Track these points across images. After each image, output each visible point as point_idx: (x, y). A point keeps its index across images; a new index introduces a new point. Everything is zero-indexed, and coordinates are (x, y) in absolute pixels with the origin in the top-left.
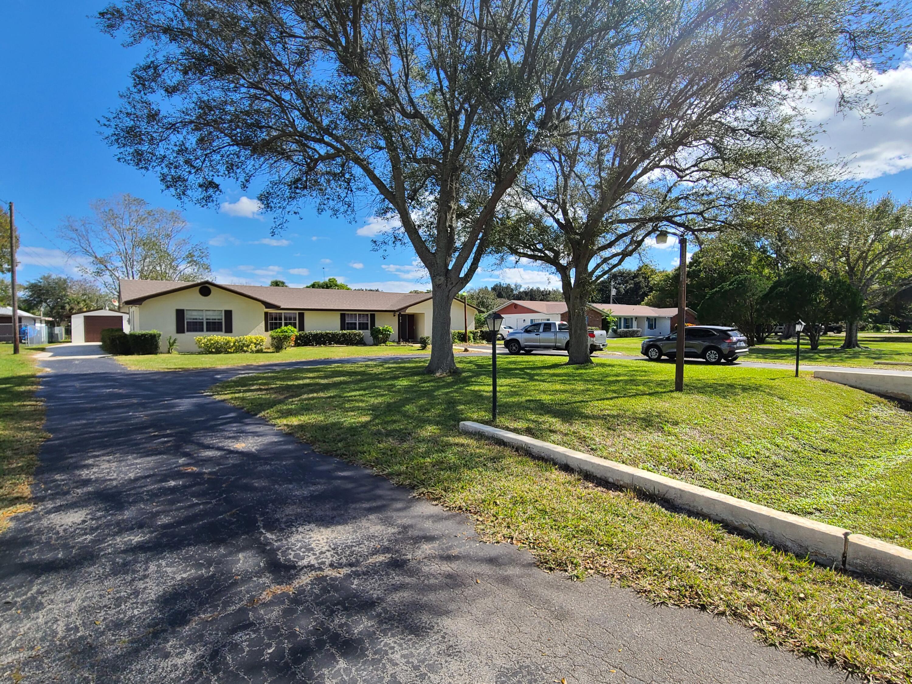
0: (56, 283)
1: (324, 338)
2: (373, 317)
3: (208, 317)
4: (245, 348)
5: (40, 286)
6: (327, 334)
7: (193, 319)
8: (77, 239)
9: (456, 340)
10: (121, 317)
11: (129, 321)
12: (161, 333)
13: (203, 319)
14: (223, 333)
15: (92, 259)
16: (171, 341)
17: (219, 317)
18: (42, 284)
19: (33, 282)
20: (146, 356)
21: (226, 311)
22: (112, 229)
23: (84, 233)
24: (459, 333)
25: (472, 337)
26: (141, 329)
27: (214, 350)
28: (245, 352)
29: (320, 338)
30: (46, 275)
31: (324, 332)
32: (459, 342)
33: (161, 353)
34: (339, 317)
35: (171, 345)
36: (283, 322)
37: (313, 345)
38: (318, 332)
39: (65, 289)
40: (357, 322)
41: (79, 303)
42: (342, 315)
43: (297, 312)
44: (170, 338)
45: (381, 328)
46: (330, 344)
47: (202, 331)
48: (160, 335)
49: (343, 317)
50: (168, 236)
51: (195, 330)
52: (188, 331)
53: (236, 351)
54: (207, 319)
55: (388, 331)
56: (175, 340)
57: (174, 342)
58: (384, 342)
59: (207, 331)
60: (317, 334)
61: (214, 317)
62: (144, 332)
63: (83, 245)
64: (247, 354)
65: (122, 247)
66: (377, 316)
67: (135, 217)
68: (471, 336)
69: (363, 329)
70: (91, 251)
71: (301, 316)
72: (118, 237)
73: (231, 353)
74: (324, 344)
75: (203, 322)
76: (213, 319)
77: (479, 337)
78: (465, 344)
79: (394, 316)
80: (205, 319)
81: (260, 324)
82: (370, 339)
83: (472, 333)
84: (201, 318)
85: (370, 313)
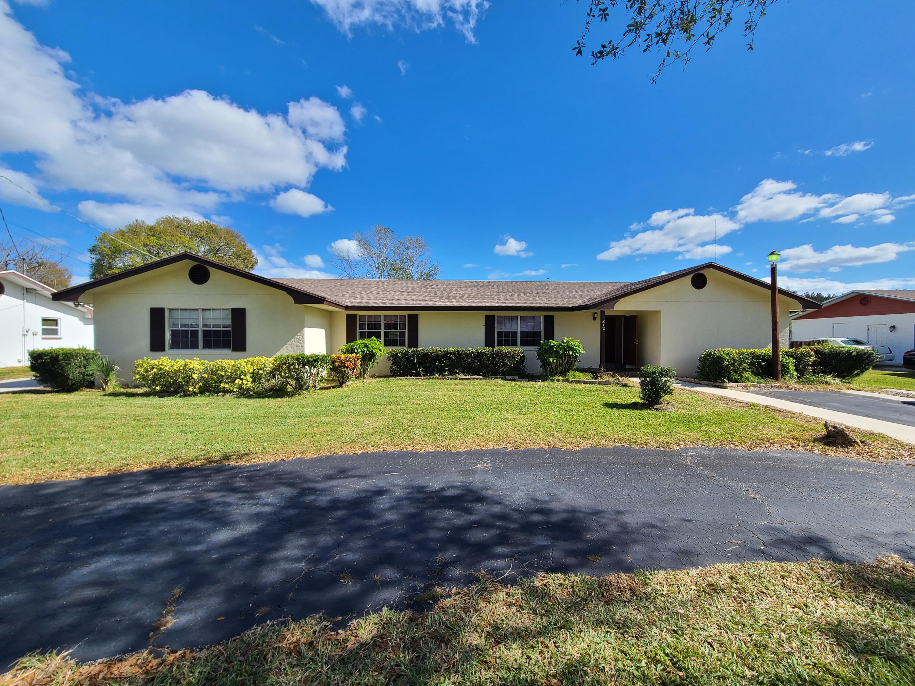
1: (441, 362)
2: (550, 321)
3: (206, 322)
7: (182, 325)
9: (748, 375)
13: (197, 325)
17: (226, 322)
21: (234, 310)
24: (754, 356)
25: (792, 367)
32: (756, 379)
34: (483, 322)
36: (383, 331)
37: (418, 375)
40: (519, 331)
42: (487, 317)
43: (406, 313)
46: (453, 373)
47: (197, 347)
49: (490, 322)
51: (185, 346)
52: (170, 348)
55: (571, 349)
58: (563, 373)
61: (216, 322)
66: (559, 319)
68: (791, 363)
69: (527, 344)
71: (413, 320)
74: (441, 372)
75: (198, 330)
76: (214, 326)
77: (811, 365)
78: (773, 384)
79: (594, 318)
80: (201, 326)
81: (296, 335)
82: (536, 365)
83: (792, 356)
84: (194, 324)
85: (543, 314)
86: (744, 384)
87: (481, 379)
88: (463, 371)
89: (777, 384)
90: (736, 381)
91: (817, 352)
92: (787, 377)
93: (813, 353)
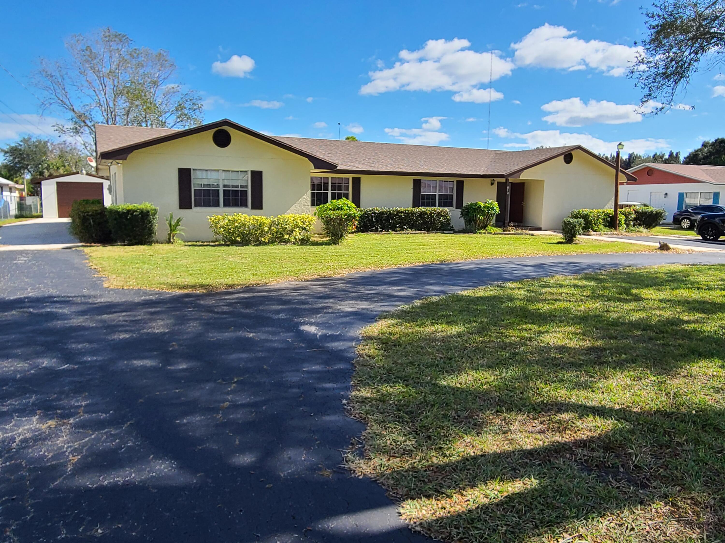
0: (37, 147)
1: (393, 220)
2: (460, 185)
3: (226, 183)
4: (286, 237)
5: (21, 150)
6: (398, 212)
7: (204, 185)
8: (52, 88)
9: (601, 226)
10: (102, 184)
11: (110, 189)
12: (157, 208)
13: (218, 186)
14: (248, 209)
15: (70, 114)
16: (173, 223)
17: (244, 184)
18: (22, 148)
19: (13, 145)
20: (135, 247)
21: (253, 173)
22: (90, 73)
23: (60, 81)
24: (604, 214)
25: (623, 222)
26: (126, 201)
27: (238, 239)
28: (287, 242)
29: (387, 220)
30: (26, 137)
31: (392, 209)
32: (606, 229)
33: (157, 242)
34: (410, 185)
35: (173, 228)
36: (330, 192)
37: (376, 230)
38: (385, 209)
39: (45, 153)
40: (437, 194)
41: (58, 168)
42: (414, 180)
43: (350, 176)
44: (172, 217)
45: (482, 204)
46: (403, 229)
47: (218, 205)
48: (155, 212)
49: (417, 184)
50: (155, 83)
51: (207, 204)
52: (196, 206)
53: (272, 242)
54: (225, 186)
56: (179, 221)
57: (177, 224)
58: (485, 227)
59: (225, 205)
60: (382, 213)
61: (235, 184)
62: (131, 206)
63: (59, 95)
64: (289, 246)
65: (102, 97)
66: (467, 184)
67: (116, 59)
68: (623, 219)
69: (445, 205)
70: (68, 103)
71: (357, 182)
72: (97, 84)
73: (265, 244)
74: (394, 229)
75: (218, 190)
76: (233, 186)
77: (633, 221)
78: (615, 233)
79: (492, 184)
80: (221, 186)
81: (304, 195)
82: (460, 222)
83: (623, 214)
84: (216, 184)
85: (455, 179)
86: (600, 233)
87: (425, 233)
88: (411, 227)
89: (616, 233)
90: (595, 231)
91: (636, 212)
92: (620, 228)
93: (633, 212)
